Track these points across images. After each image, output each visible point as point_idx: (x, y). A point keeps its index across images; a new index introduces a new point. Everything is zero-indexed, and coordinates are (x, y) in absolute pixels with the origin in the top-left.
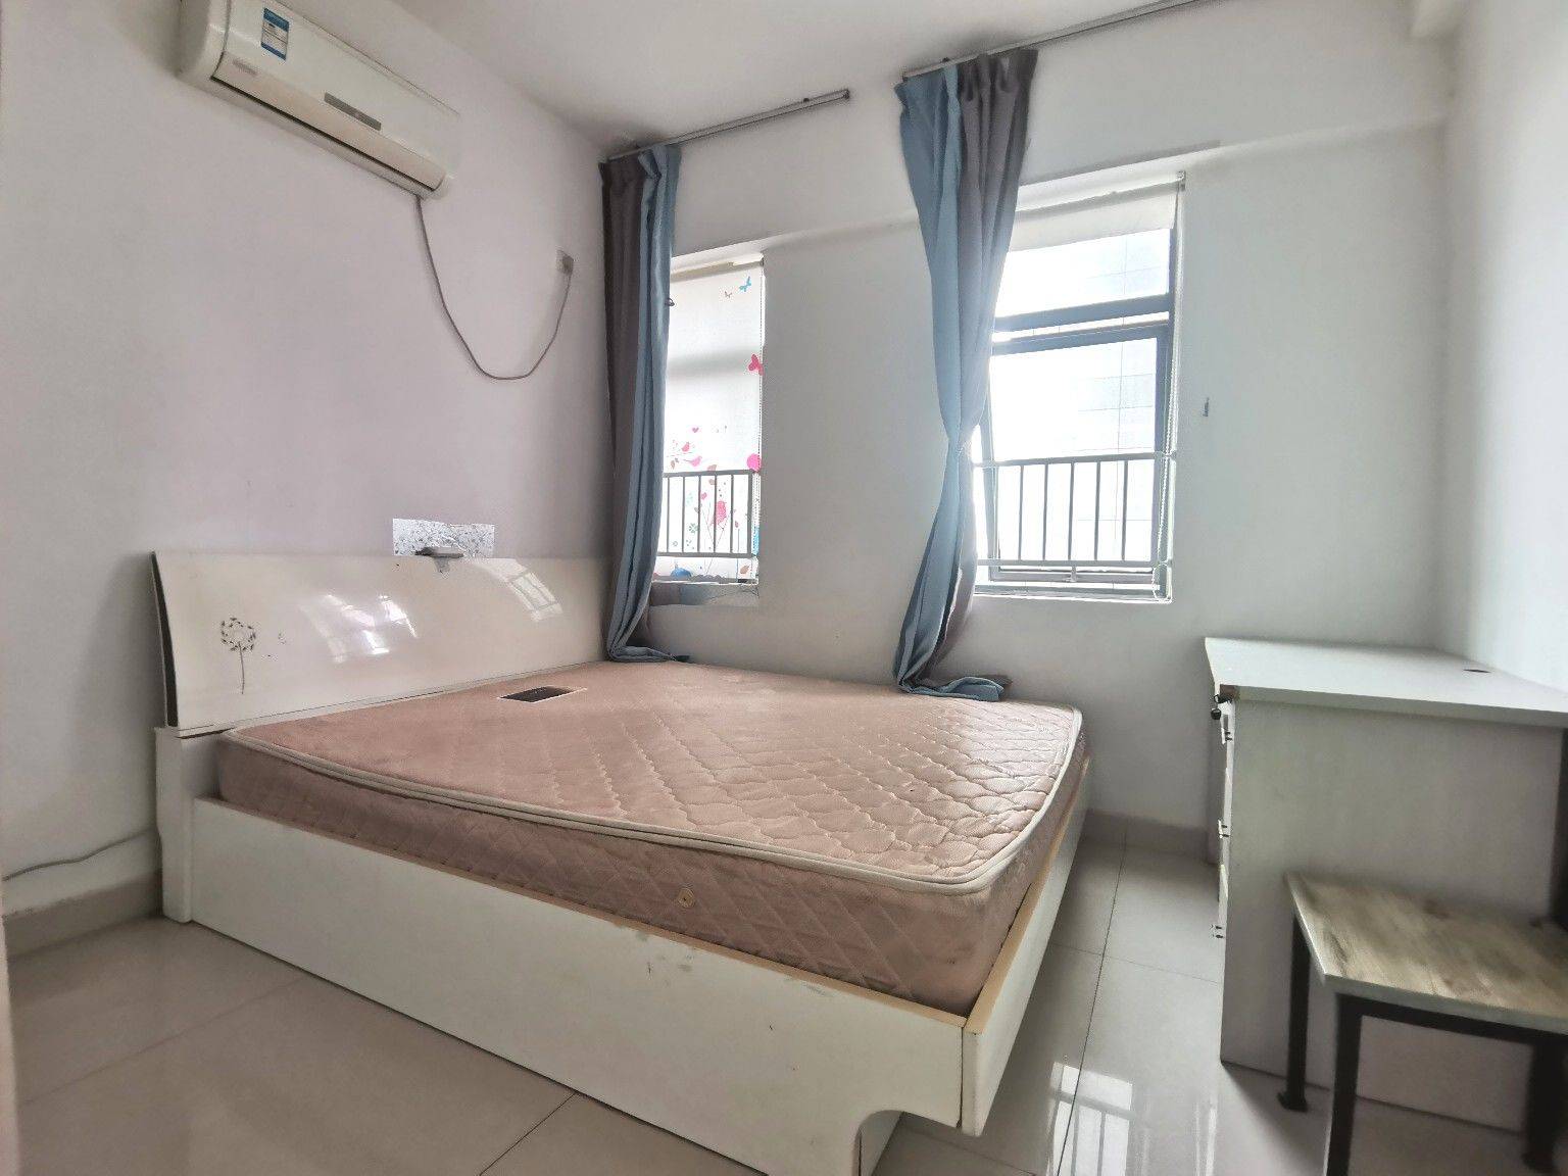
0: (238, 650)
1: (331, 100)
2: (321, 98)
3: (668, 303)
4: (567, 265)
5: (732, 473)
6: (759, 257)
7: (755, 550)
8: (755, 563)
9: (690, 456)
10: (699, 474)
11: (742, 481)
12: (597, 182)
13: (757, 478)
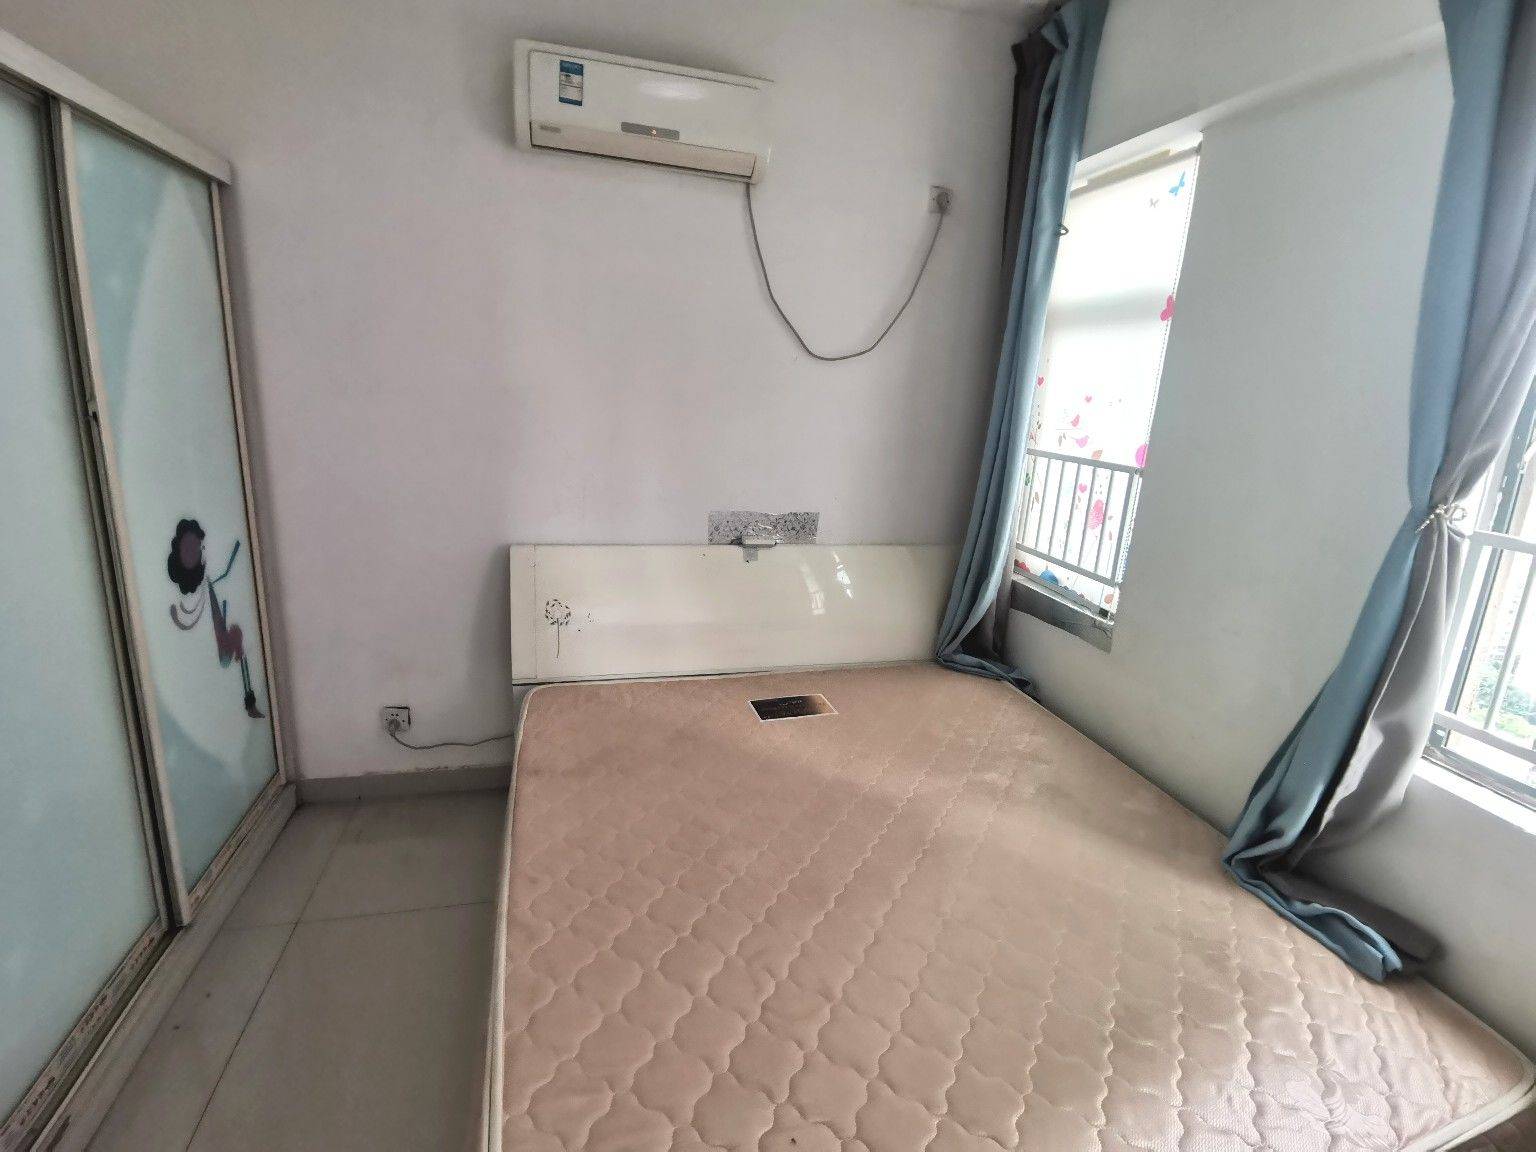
0: (556, 626)
1: (627, 127)
2: (618, 128)
3: (1058, 230)
4: (942, 202)
5: (1114, 467)
6: (1195, 139)
7: (1119, 579)
8: (1117, 592)
9: (1079, 434)
10: (1080, 461)
11: (1121, 478)
12: (1008, 70)
13: (1138, 481)
